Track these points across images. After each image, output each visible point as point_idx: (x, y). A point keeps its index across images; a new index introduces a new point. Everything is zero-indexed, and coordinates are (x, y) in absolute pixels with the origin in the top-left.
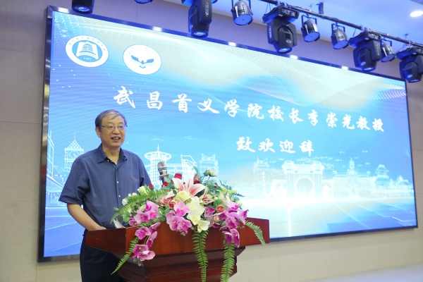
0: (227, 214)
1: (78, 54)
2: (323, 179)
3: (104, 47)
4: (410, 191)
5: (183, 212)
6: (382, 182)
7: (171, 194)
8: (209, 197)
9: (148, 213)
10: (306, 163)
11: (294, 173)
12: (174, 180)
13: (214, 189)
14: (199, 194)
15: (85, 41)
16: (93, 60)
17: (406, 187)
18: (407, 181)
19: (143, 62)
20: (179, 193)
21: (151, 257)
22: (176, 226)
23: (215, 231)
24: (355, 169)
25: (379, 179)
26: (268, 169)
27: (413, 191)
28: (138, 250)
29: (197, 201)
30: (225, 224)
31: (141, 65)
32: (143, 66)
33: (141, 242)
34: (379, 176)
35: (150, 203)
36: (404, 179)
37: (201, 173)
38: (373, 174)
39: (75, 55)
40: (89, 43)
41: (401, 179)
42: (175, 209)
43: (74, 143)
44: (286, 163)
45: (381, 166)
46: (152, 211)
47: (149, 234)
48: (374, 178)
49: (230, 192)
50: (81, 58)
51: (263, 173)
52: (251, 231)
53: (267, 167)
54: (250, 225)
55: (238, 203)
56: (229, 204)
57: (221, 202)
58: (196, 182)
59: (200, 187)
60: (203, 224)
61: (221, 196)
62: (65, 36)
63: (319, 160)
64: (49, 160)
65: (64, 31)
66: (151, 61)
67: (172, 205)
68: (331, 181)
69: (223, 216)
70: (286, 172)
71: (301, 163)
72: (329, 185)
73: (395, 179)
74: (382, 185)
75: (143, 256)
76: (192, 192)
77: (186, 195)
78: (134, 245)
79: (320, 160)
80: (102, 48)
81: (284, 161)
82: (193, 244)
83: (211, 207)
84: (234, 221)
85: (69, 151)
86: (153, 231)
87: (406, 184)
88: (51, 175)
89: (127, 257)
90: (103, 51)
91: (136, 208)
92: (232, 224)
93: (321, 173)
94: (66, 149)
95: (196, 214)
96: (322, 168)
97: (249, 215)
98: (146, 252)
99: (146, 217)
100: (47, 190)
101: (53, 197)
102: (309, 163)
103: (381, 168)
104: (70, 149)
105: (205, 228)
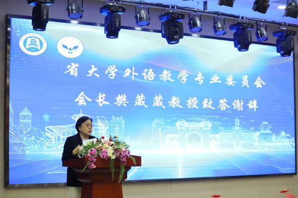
0: (122, 153)
1: (27, 47)
2: (211, 134)
3: (44, 40)
4: (291, 144)
5: (105, 152)
6: (265, 136)
7: (100, 145)
8: (115, 146)
9: (92, 152)
10: (196, 121)
11: (185, 129)
12: (102, 139)
13: (118, 143)
14: (112, 145)
15: (31, 37)
16: (37, 50)
17: (288, 140)
18: (289, 135)
19: (70, 49)
20: (104, 145)
21: (95, 167)
22: (103, 156)
23: (117, 159)
24: (240, 126)
25: (262, 134)
26: (164, 126)
27: (294, 144)
28: (90, 165)
29: (110, 148)
30: (121, 156)
31: (69, 51)
32: (70, 52)
33: (91, 162)
34: (262, 131)
35: (93, 149)
36: (286, 133)
37: (113, 137)
38: (256, 130)
39: (25, 47)
40: (34, 38)
41: (283, 133)
42: (103, 150)
43: (26, 109)
44: (179, 121)
45: (264, 123)
46: (94, 151)
47: (93, 159)
48: (258, 133)
49: (124, 144)
50: (29, 49)
51: (160, 129)
52: (131, 159)
53: (163, 125)
54: (131, 157)
55: (128, 149)
56: (124, 149)
57: (120, 148)
58: (110, 140)
59: (112, 143)
60: (113, 157)
61: (120, 146)
62: (18, 35)
63: (207, 119)
64: (10, 121)
65: (18, 31)
66: (76, 48)
67: (102, 149)
68: (217, 136)
69: (120, 154)
70: (179, 128)
71: (192, 121)
72: (215, 139)
73: (277, 134)
74: (265, 139)
75: (92, 167)
76: (109, 144)
77: (106, 145)
78: (88, 163)
79: (209, 119)
80: (43, 41)
81: (178, 119)
82: (109, 164)
83: (116, 150)
84: (125, 155)
85: (23, 115)
86: (95, 159)
87: (288, 138)
88: (12, 131)
89: (86, 167)
90: (43, 43)
91: (87, 151)
92: (124, 157)
93: (209, 129)
94: (20, 114)
95: (110, 153)
96: (210, 125)
97: (131, 154)
98: (93, 165)
99: (92, 154)
100: (10, 141)
101: (14, 146)
102: (199, 121)
103: (264, 125)
104: (23, 114)
105: (114, 158)
